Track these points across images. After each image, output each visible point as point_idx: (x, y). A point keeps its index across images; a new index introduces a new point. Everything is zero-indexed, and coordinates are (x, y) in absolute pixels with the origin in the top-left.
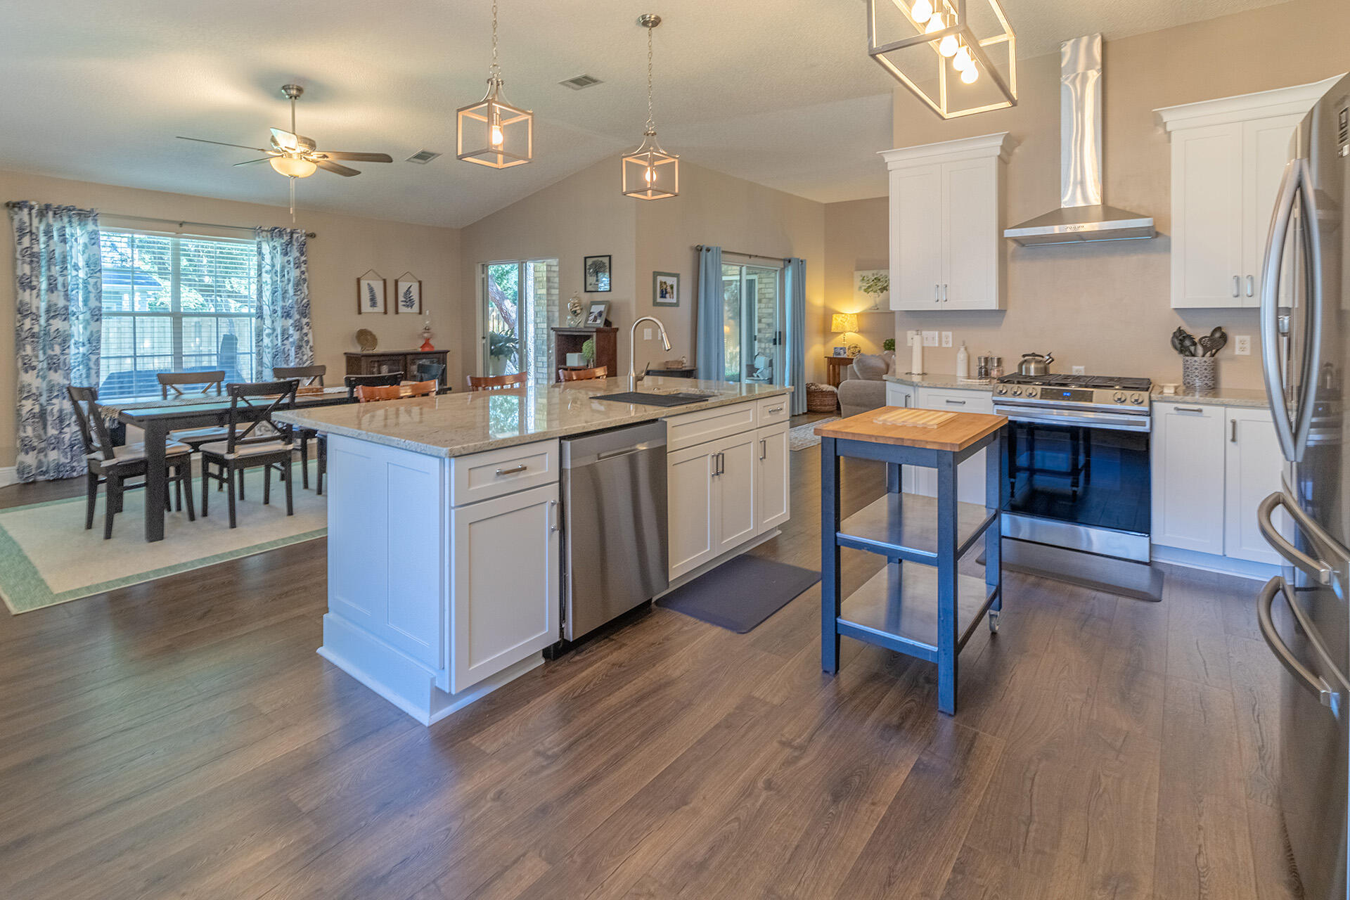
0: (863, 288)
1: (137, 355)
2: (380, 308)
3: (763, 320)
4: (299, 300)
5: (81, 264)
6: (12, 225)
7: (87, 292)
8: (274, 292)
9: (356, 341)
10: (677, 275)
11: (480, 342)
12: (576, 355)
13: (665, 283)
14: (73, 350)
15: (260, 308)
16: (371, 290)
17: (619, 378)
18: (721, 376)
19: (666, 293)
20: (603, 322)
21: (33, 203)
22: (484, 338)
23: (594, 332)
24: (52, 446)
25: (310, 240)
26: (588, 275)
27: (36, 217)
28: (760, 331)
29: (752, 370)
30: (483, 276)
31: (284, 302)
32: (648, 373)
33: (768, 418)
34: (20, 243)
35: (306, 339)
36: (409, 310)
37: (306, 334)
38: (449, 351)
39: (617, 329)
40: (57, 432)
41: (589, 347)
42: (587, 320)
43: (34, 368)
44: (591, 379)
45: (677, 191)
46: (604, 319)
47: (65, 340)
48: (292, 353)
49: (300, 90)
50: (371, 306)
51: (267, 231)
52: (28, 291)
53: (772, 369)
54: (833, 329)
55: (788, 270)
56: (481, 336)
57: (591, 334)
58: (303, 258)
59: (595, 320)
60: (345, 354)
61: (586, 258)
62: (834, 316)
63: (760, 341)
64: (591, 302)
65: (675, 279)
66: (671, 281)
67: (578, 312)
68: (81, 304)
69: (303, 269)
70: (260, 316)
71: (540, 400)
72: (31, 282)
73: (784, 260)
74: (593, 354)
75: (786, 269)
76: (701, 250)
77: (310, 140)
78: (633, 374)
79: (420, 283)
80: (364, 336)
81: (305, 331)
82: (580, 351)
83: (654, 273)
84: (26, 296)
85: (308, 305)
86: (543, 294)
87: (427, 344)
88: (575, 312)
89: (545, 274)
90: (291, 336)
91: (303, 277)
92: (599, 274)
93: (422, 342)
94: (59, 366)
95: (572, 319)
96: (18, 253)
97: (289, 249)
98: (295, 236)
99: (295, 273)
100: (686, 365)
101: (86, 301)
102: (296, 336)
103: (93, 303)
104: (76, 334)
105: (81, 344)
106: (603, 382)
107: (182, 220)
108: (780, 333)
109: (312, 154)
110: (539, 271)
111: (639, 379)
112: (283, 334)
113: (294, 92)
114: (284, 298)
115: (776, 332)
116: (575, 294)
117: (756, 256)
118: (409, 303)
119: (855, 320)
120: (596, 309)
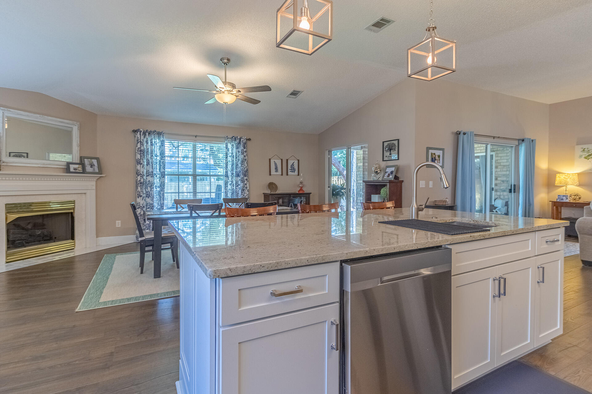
0: (584, 156)
1: (180, 192)
2: (279, 172)
3: (499, 179)
4: (243, 169)
5: (158, 154)
6: (135, 139)
7: (160, 166)
8: (232, 165)
9: (268, 187)
10: (443, 150)
11: (327, 189)
12: (377, 196)
13: (434, 154)
14: (155, 190)
15: (227, 172)
16: (276, 164)
17: (403, 209)
18: (473, 210)
19: (435, 160)
20: (394, 177)
21: (141, 130)
22: (329, 187)
23: (387, 182)
24: (147, 228)
25: (248, 142)
26: (385, 152)
27: (142, 135)
28: (496, 185)
29: (493, 208)
30: (329, 156)
31: (237, 170)
32: (427, 207)
33: (545, 248)
34: (137, 146)
35: (246, 186)
36: (293, 173)
37: (246, 184)
38: (311, 193)
39: (403, 181)
40: (149, 223)
41: (384, 191)
42: (384, 176)
43: (141, 196)
44: (383, 208)
45: (454, 67)
46: (394, 176)
47: (152, 185)
48: (240, 192)
49: (228, 60)
50: (275, 172)
51: (230, 138)
52: (139, 165)
53: (508, 208)
54: (556, 182)
55: (521, 146)
56: (328, 186)
57: (386, 183)
58: (245, 150)
59: (389, 176)
60: (263, 193)
61: (383, 142)
62: (558, 175)
63: (496, 191)
64: (386, 166)
65: (441, 152)
66: (438, 153)
67: (379, 172)
68: (158, 170)
69: (245, 155)
70: (227, 176)
71: (359, 219)
72: (140, 162)
73: (519, 140)
74: (387, 195)
75: (520, 146)
76: (460, 134)
77: (233, 84)
78: (415, 206)
79: (298, 160)
80: (272, 185)
81: (245, 183)
82: (379, 193)
83: (427, 148)
84: (139, 167)
85: (247, 171)
86: (361, 166)
87: (301, 189)
88: (377, 172)
89: (362, 156)
90: (240, 185)
91: (245, 158)
92: (392, 151)
93: (299, 189)
94: (150, 196)
95: (375, 176)
96: (137, 150)
97: (239, 146)
98: (242, 140)
99: (241, 157)
100: (448, 203)
101: (160, 169)
102: (242, 185)
103: (162, 170)
104: (156, 183)
105: (158, 187)
106: (392, 211)
107: (195, 135)
108: (515, 185)
109: (233, 91)
110: (359, 154)
111: (419, 209)
112: (236, 184)
113: (226, 61)
114: (236, 169)
115: (512, 185)
116: (377, 162)
117: (499, 137)
118: (293, 170)
119: (576, 178)
120: (389, 170)
